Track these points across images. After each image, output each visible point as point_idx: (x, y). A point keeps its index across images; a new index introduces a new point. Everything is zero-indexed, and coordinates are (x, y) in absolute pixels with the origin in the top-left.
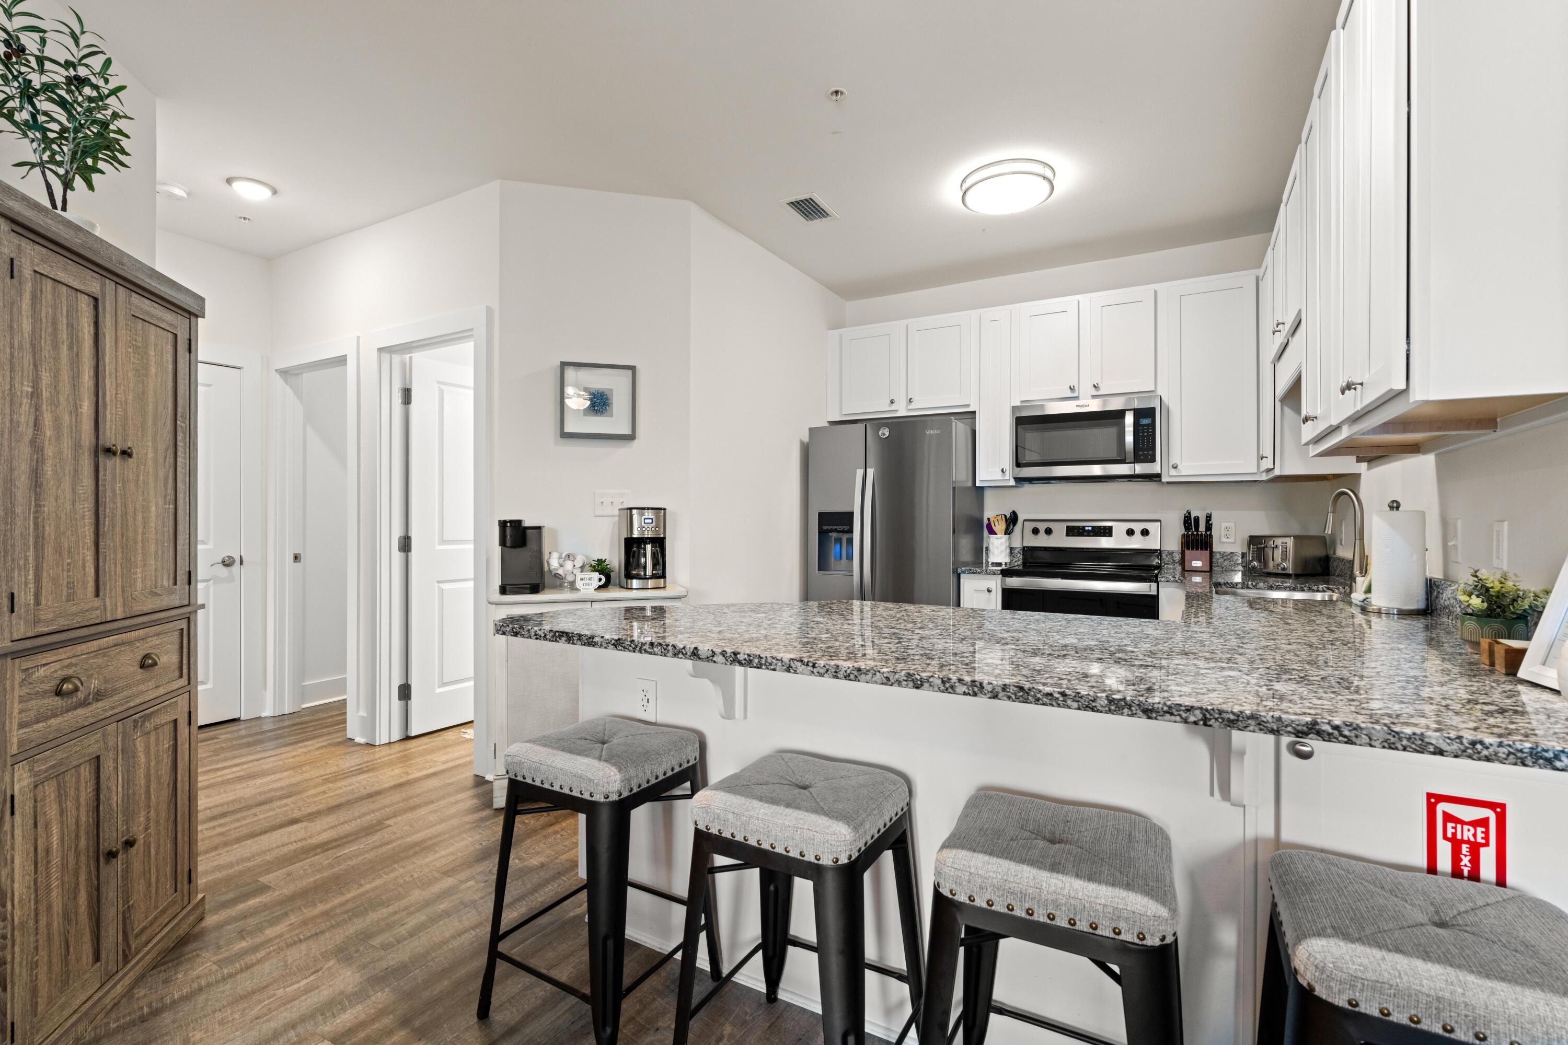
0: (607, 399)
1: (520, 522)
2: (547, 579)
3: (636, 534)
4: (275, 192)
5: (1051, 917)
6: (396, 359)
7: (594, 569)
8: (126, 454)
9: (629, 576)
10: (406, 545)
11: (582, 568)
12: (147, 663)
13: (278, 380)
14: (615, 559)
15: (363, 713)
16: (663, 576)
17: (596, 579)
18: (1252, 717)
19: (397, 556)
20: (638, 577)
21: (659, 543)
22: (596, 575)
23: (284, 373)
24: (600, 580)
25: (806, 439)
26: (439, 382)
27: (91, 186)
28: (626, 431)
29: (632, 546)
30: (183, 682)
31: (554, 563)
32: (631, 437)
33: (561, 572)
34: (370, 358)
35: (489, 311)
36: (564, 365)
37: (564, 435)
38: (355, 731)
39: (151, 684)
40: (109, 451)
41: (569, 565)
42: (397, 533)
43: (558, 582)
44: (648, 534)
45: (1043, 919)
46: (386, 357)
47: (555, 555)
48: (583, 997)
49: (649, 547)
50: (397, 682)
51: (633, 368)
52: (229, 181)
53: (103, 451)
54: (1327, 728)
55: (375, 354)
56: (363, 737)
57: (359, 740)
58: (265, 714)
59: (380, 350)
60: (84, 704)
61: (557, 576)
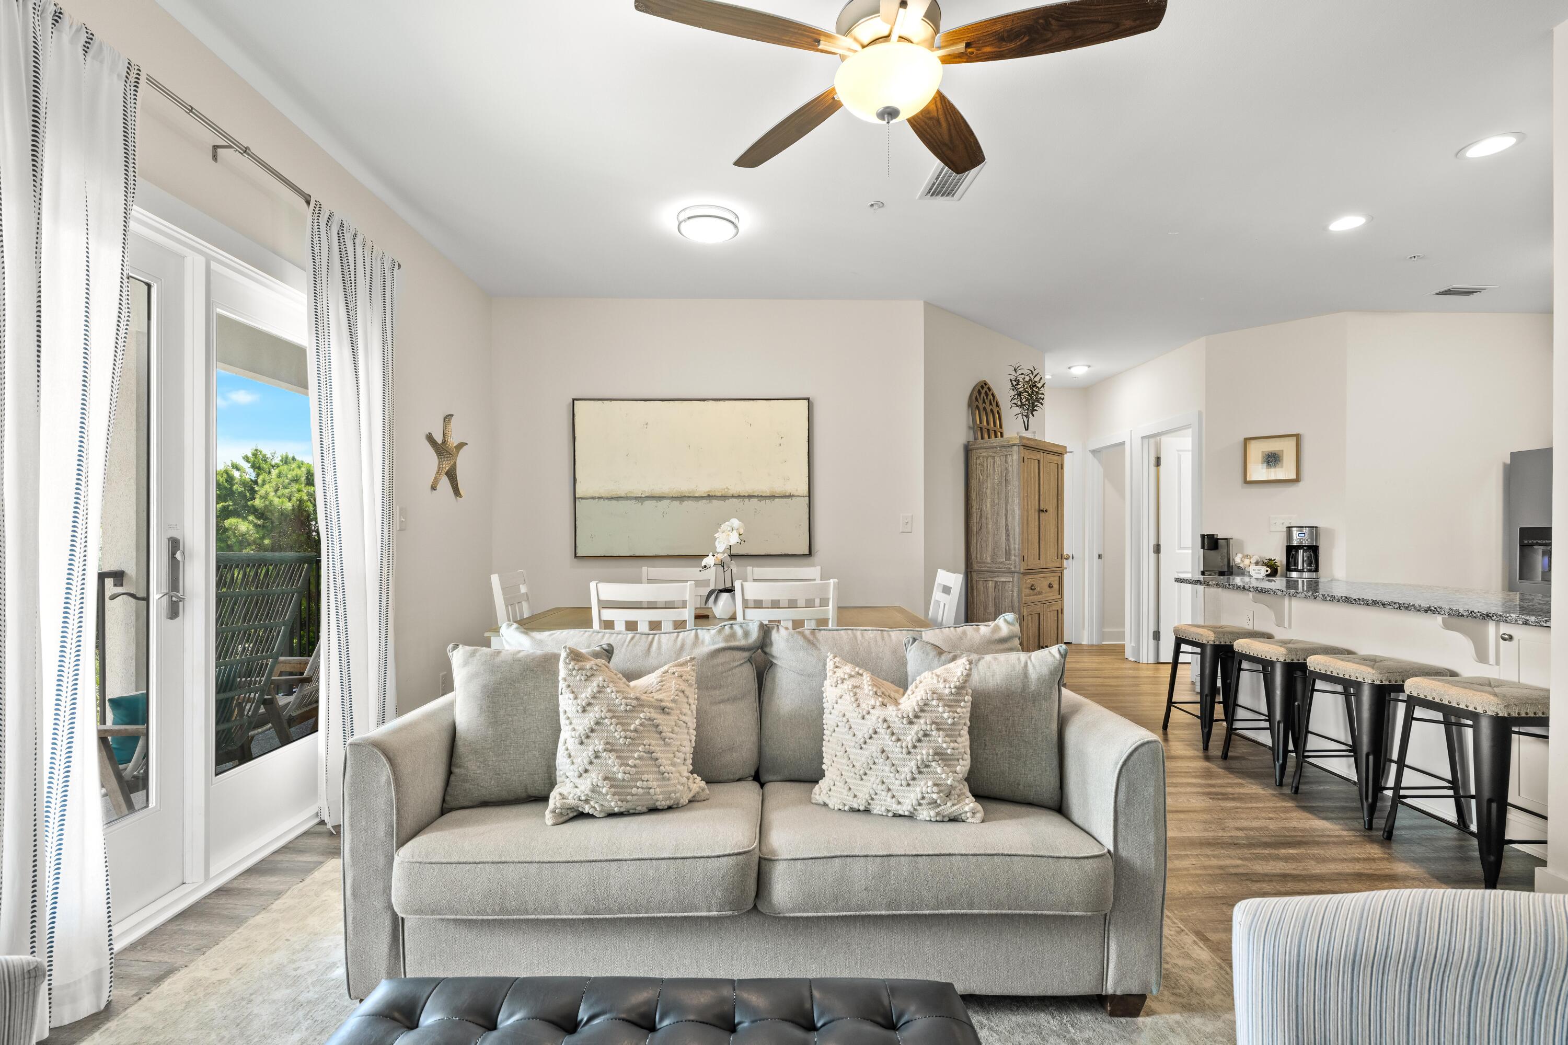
0: (1278, 457)
1: (1213, 535)
2: (1235, 569)
3: (1295, 543)
4: (1089, 366)
5: (1338, 674)
6: (1152, 441)
7: (1266, 565)
8: (1046, 511)
9: (1288, 569)
10: (1157, 549)
11: (1257, 563)
12: (1050, 586)
13: (1090, 455)
14: (1280, 558)
15: (1133, 644)
16: (1316, 570)
17: (1263, 571)
18: (1413, 605)
19: (1153, 556)
20: (1296, 570)
21: (1314, 550)
22: (1265, 568)
23: (1094, 452)
24: (1267, 571)
25: (1508, 461)
26: (1178, 451)
27: (1033, 415)
28: (1293, 476)
29: (1291, 551)
30: (1060, 596)
31: (1238, 559)
32: (1297, 480)
33: (1241, 565)
34: (1137, 442)
35: (1200, 413)
36: (1247, 440)
37: (1246, 482)
38: (1129, 654)
39: (1051, 594)
40: (1042, 511)
41: (1247, 561)
42: (1153, 542)
43: (1242, 572)
44: (1306, 543)
45: (1336, 675)
46: (1146, 441)
47: (1240, 556)
48: (1197, 717)
49: (1301, 552)
50: (1152, 629)
51: (1298, 437)
52: (1069, 368)
53: (1041, 511)
54: (1433, 608)
55: (1140, 439)
56: (1133, 657)
57: (1130, 659)
58: (1083, 643)
59: (1143, 438)
60: (1036, 595)
61: (1239, 568)
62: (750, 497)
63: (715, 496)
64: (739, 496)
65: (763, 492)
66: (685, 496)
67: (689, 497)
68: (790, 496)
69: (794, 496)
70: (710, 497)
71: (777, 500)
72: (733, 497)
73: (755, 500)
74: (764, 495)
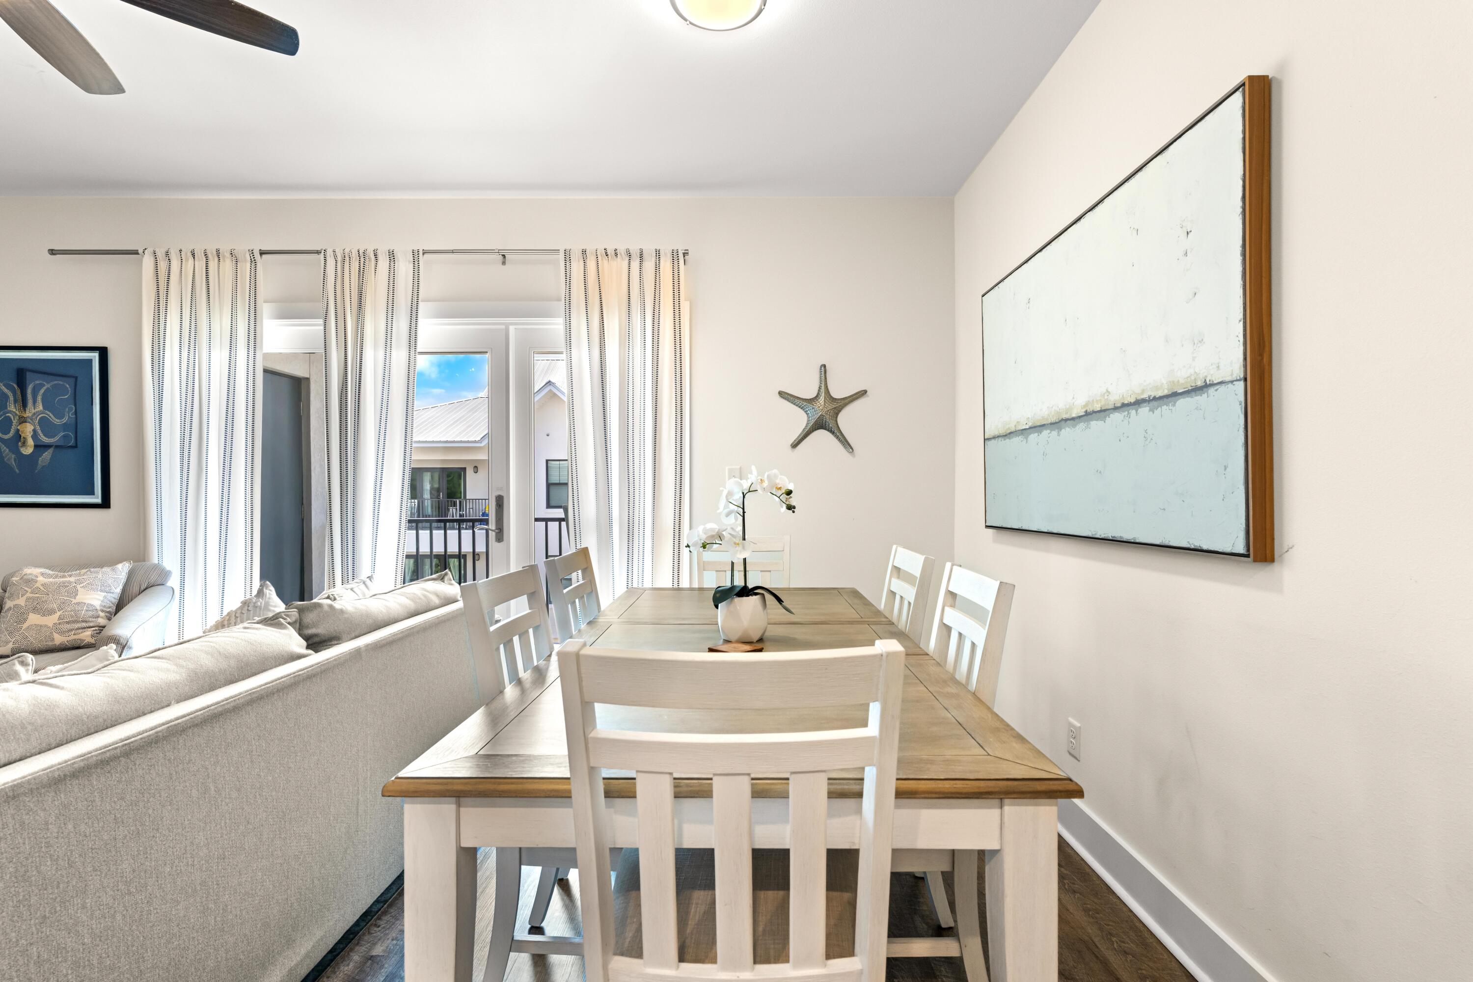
62: (1138, 403)
63: (1094, 412)
64: (1125, 406)
65: (1157, 388)
66: (1062, 420)
67: (1066, 420)
68: (1205, 387)
69: (1212, 385)
70: (1089, 415)
71: (1182, 402)
72: (1116, 409)
73: (1144, 410)
74: (1159, 394)
